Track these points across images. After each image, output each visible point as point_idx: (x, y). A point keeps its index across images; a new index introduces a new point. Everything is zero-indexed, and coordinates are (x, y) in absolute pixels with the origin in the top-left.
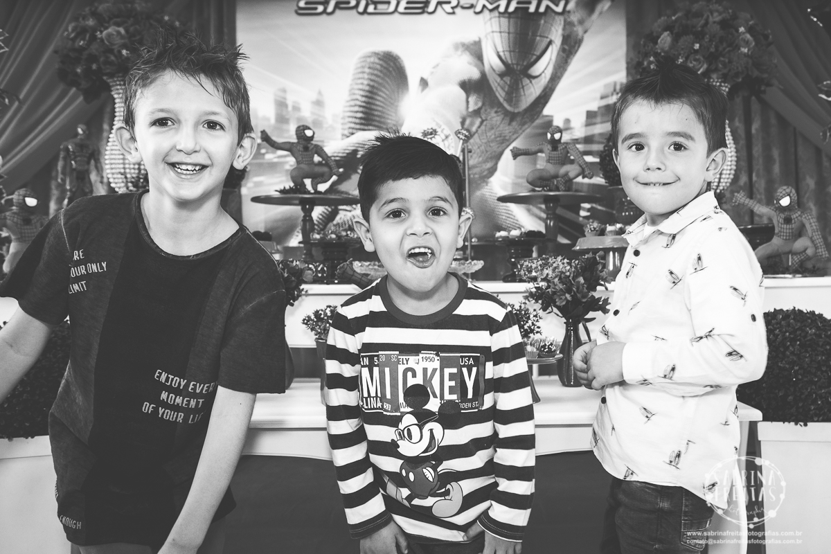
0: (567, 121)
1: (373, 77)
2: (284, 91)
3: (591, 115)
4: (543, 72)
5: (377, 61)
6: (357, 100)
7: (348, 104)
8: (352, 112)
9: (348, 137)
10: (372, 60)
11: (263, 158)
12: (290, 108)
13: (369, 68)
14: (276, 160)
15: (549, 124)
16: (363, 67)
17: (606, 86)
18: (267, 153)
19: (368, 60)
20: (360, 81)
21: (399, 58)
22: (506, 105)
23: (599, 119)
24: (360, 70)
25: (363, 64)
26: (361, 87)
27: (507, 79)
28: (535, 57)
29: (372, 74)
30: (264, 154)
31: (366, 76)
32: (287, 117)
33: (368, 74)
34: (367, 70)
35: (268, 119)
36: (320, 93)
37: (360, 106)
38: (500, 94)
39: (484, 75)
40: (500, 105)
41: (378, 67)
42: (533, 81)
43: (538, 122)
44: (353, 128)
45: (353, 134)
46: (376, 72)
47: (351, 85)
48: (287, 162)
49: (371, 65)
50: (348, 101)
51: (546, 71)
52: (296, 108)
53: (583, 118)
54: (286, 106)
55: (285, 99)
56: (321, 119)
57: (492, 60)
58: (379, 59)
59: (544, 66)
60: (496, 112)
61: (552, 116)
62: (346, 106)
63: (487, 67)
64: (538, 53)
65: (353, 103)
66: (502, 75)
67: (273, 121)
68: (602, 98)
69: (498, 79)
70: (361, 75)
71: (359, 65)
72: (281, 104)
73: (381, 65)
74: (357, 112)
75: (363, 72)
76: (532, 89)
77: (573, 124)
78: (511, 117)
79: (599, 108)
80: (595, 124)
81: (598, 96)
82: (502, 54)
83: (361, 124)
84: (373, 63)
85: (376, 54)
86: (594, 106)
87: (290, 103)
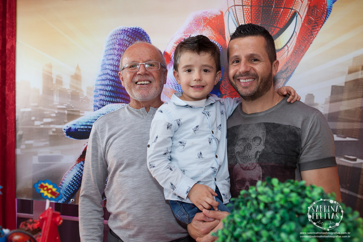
0: (311, 96)
2: (50, 66)
3: (336, 90)
4: (286, 45)
5: (127, 38)
6: (108, 74)
7: (100, 78)
8: (103, 85)
9: (99, 108)
10: (122, 37)
12: (54, 82)
13: (119, 45)
14: (42, 126)
16: (114, 44)
18: (36, 120)
19: (119, 38)
20: (111, 57)
21: (146, 35)
23: (345, 95)
24: (111, 47)
25: (114, 41)
26: (111, 62)
28: (278, 30)
30: (34, 121)
32: (52, 89)
33: (119, 50)
34: (117, 47)
36: (78, 68)
37: (110, 80)
44: (103, 100)
45: (103, 106)
47: (103, 60)
48: (51, 129)
49: (121, 42)
50: (100, 76)
51: (288, 45)
52: (59, 82)
53: (328, 93)
54: (52, 79)
55: (51, 74)
56: (78, 91)
58: (128, 36)
62: (99, 80)
65: (104, 77)
67: (41, 93)
70: (112, 52)
72: (48, 78)
73: (130, 42)
74: (107, 85)
75: (114, 49)
77: (316, 101)
80: (341, 100)
83: (111, 97)
85: (125, 31)
86: (340, 81)
87: (54, 78)
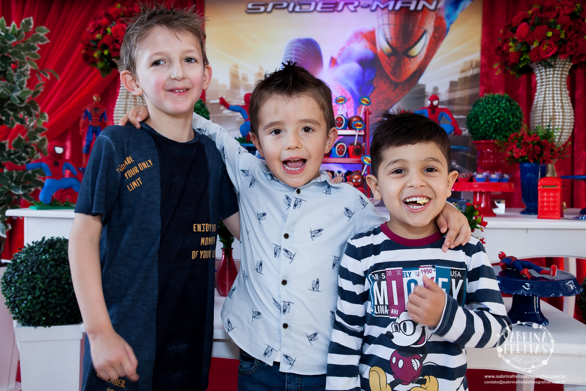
0: (436, 89)
1: (298, 57)
2: (237, 66)
3: (453, 85)
4: (419, 53)
5: (301, 45)
10: (298, 44)
11: (222, 113)
12: (240, 79)
13: (296, 50)
15: (422, 90)
16: (291, 50)
17: (465, 63)
19: (295, 45)
21: (316, 43)
22: (392, 77)
23: (459, 87)
24: (289, 52)
25: (291, 48)
27: (393, 58)
28: (413, 42)
29: (297, 55)
31: (293, 56)
32: (238, 85)
33: (295, 55)
34: (294, 52)
35: (225, 86)
36: (261, 68)
38: (388, 70)
39: (376, 55)
40: (387, 77)
41: (302, 50)
42: (412, 60)
43: (415, 89)
46: (300, 53)
49: (297, 49)
51: (421, 53)
52: (245, 79)
53: (447, 86)
54: (238, 77)
55: (237, 72)
57: (382, 44)
58: (303, 44)
59: (420, 49)
60: (384, 82)
61: (424, 85)
63: (379, 50)
64: (416, 40)
66: (389, 55)
67: (228, 87)
68: (462, 72)
69: (387, 59)
70: (289, 56)
71: (289, 49)
72: (234, 76)
73: (304, 49)
75: (291, 54)
76: (411, 66)
77: (440, 91)
78: (396, 85)
79: (460, 79)
80: (455, 91)
81: (459, 70)
82: (389, 40)
84: (298, 47)
85: (300, 40)
86: (456, 78)
87: (240, 75)
